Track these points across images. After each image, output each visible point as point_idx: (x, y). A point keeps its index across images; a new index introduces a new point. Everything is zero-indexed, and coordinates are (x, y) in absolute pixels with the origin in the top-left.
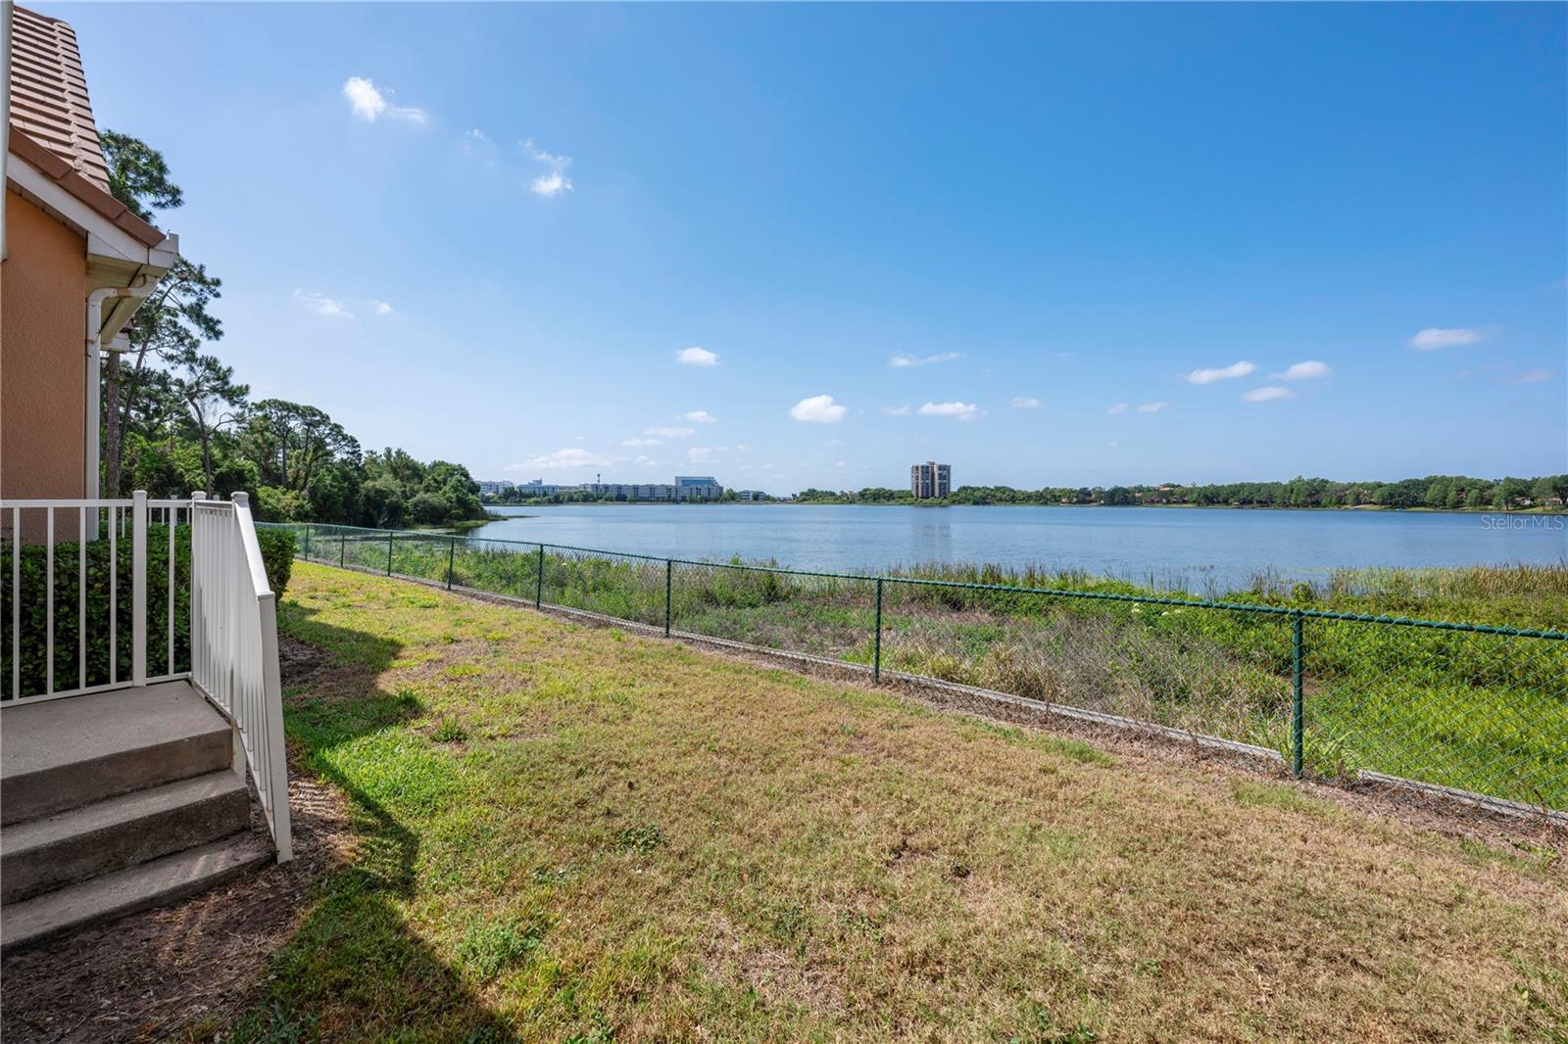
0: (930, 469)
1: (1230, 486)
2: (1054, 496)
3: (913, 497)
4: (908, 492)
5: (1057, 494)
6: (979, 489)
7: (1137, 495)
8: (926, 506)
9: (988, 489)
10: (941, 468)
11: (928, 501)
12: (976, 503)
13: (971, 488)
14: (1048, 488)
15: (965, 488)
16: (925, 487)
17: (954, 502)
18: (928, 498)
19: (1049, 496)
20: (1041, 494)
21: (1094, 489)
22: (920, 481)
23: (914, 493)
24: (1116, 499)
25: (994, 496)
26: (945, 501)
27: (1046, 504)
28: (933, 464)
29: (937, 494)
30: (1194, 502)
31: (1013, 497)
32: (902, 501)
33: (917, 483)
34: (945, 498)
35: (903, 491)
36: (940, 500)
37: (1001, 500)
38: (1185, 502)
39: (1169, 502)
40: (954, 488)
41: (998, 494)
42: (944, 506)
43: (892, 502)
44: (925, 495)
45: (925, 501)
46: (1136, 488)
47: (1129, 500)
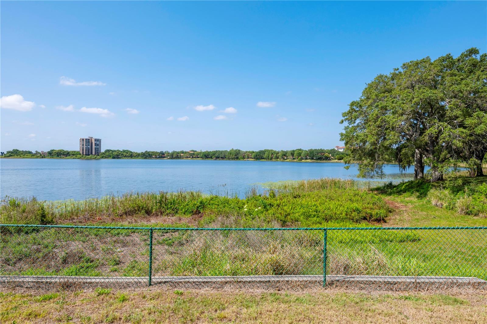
0: (90, 141)
1: (213, 151)
2: (150, 155)
3: (80, 154)
4: (78, 152)
5: (151, 154)
6: (115, 151)
7: (182, 155)
8: (88, 159)
9: (120, 151)
10: (96, 140)
11: (89, 156)
12: (114, 158)
13: (111, 150)
14: (147, 151)
15: (108, 151)
16: (88, 150)
17: (103, 157)
18: (89, 155)
19: (147, 155)
20: (144, 154)
21: (165, 152)
22: (85, 147)
23: (81, 153)
24: (174, 156)
25: (123, 154)
26: (98, 157)
27: (146, 158)
28: (92, 138)
29: (94, 153)
30: (201, 157)
31: (131, 155)
32: (74, 157)
33: (83, 148)
34: (98, 155)
35: (75, 152)
36: (95, 156)
37: (126, 156)
38: (198, 157)
39: (193, 157)
40: (103, 150)
41: (125, 154)
42: (97, 159)
43: (68, 157)
44: (87, 153)
45: (87, 156)
46: (181, 152)
47: (179, 156)
